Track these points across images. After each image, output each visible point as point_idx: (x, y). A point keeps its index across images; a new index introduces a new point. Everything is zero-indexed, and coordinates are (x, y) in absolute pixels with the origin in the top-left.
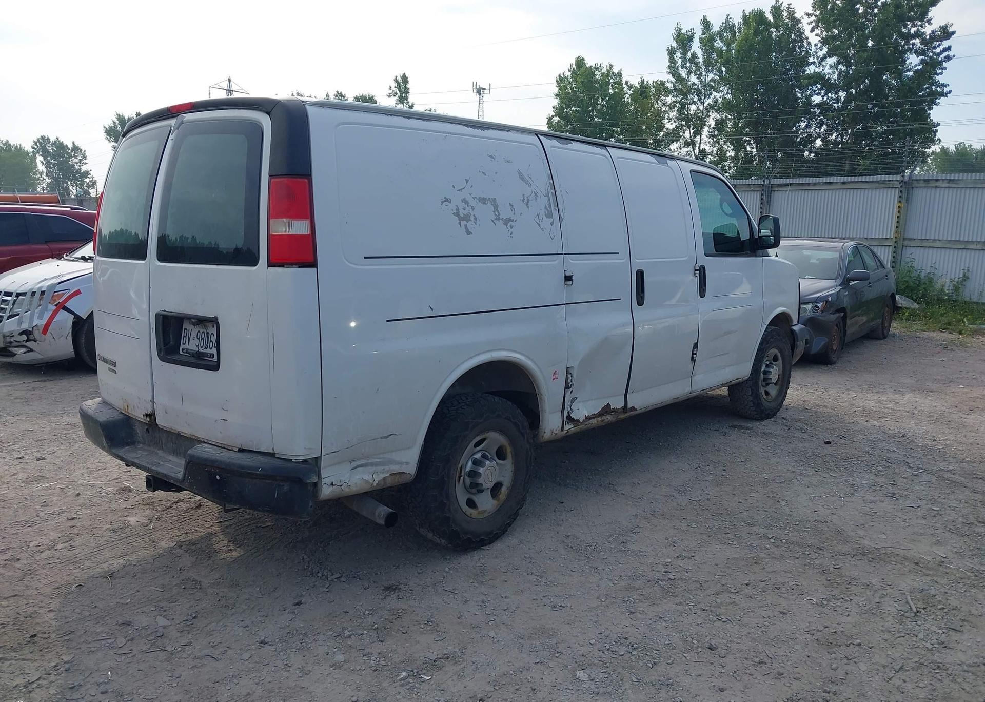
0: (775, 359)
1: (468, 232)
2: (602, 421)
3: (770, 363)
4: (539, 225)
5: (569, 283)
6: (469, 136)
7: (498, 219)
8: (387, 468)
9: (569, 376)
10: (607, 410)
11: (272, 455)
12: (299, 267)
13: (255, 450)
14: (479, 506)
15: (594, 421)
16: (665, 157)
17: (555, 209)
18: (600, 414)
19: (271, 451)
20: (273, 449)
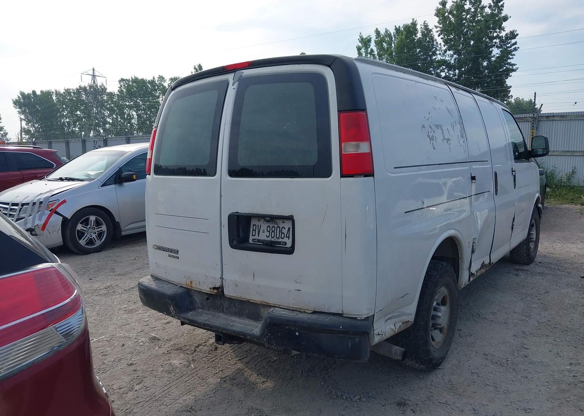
1: (434, 148)
2: (481, 273)
3: (531, 229)
4: (459, 143)
5: (474, 181)
6: (424, 84)
7: (444, 139)
8: (401, 318)
9: (474, 244)
10: (483, 265)
11: (341, 315)
12: (364, 177)
13: (326, 312)
14: (435, 339)
17: (464, 132)
18: (480, 269)
20: (342, 311)
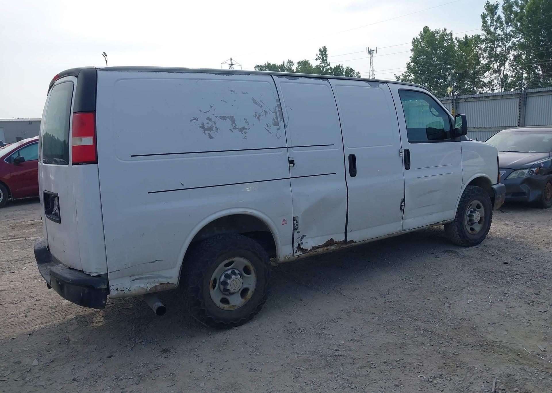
0: (478, 207)
1: (211, 137)
2: (327, 249)
3: (474, 210)
4: (268, 131)
5: (292, 165)
6: (220, 80)
7: (235, 128)
8: (156, 280)
9: (295, 222)
10: (331, 242)
11: (82, 272)
12: (87, 164)
13: (75, 269)
14: (231, 303)
15: (320, 250)
16: (379, 82)
17: (281, 120)
18: (325, 245)
19: (81, 270)
20: (82, 268)
